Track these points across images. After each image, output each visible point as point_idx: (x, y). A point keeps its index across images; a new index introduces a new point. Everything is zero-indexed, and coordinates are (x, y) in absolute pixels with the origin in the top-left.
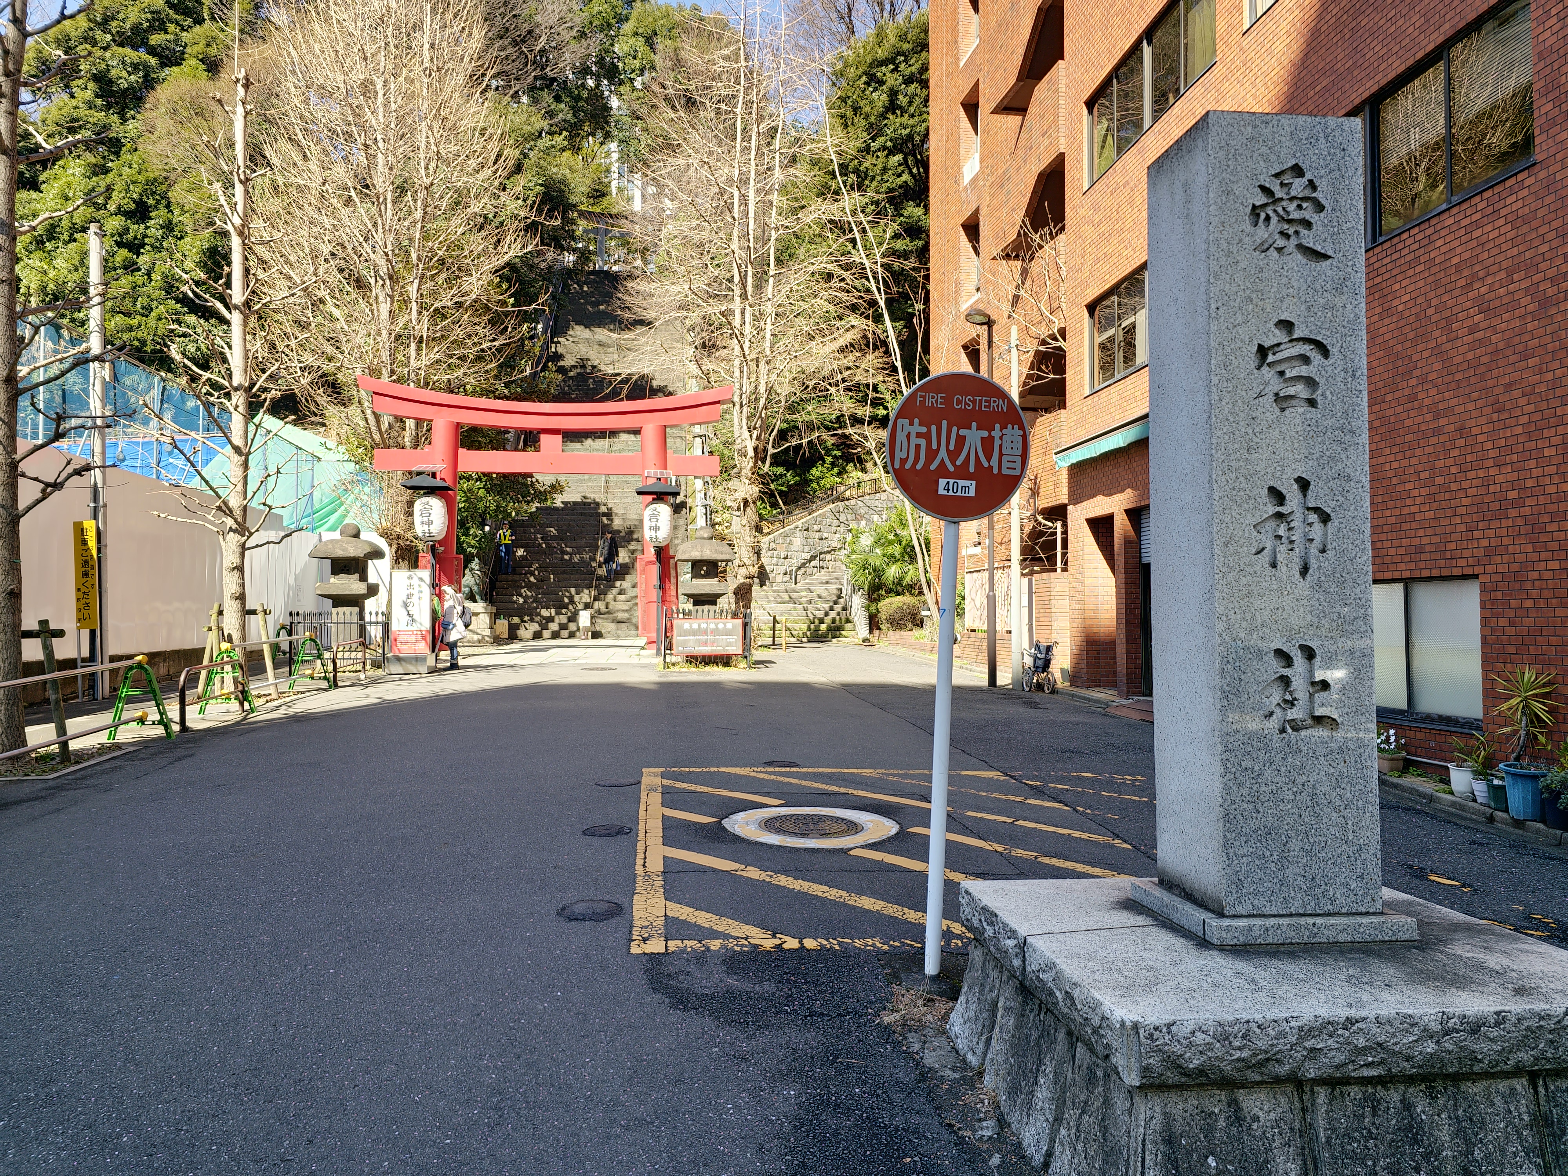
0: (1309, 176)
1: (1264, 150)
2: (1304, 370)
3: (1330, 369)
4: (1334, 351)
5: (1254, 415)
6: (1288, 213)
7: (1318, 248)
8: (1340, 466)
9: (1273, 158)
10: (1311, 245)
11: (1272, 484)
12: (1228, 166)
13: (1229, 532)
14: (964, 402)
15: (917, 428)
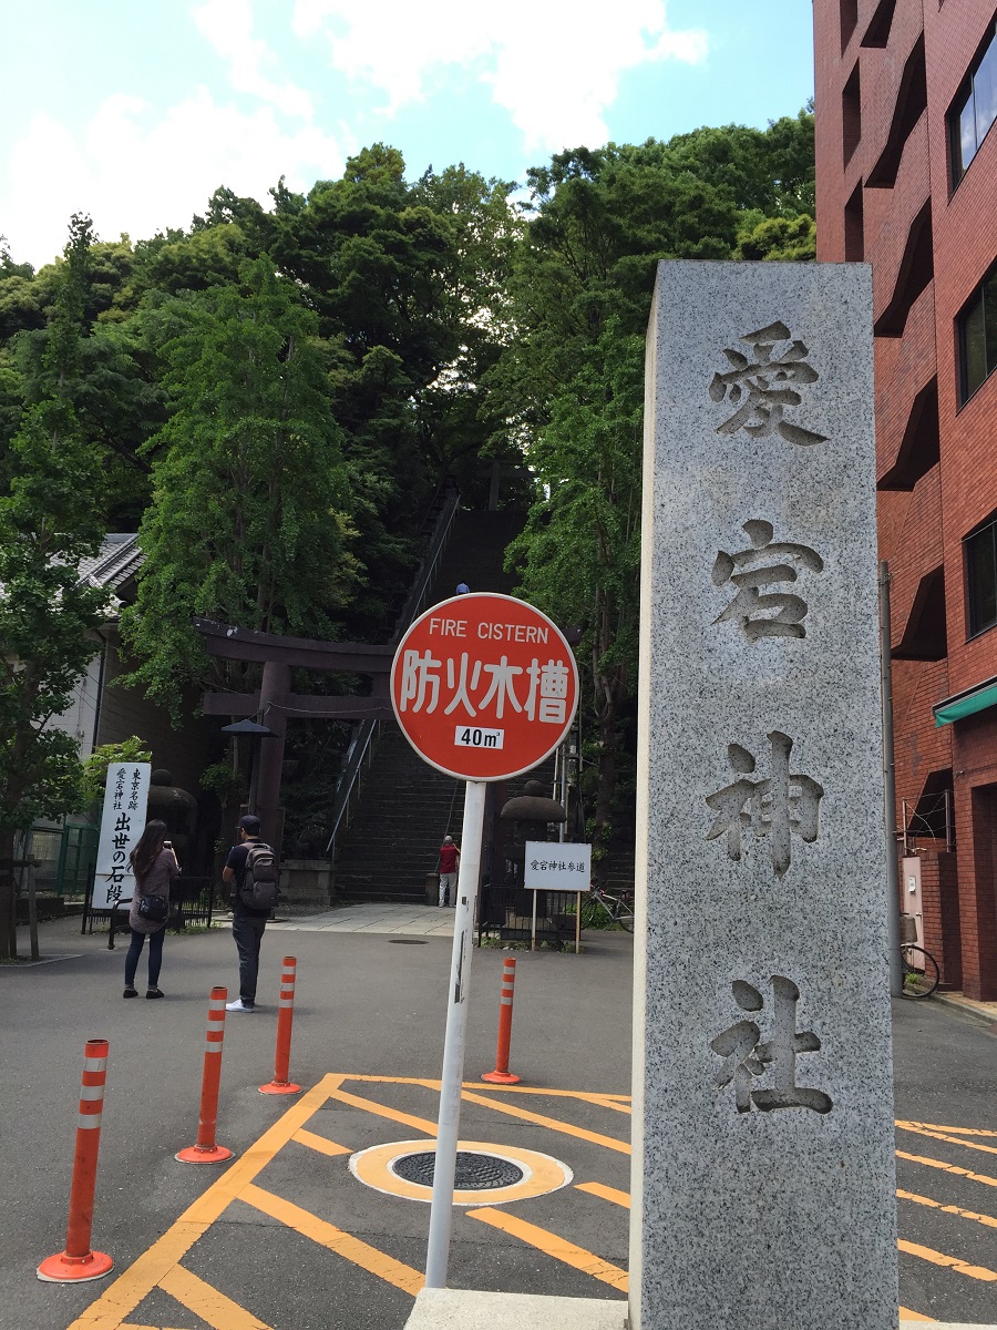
0: (795, 336)
1: (734, 306)
2: (784, 587)
3: (822, 586)
4: (830, 561)
5: (711, 646)
6: (767, 384)
7: (808, 427)
8: (836, 718)
9: (746, 315)
10: (798, 424)
11: (734, 740)
12: (683, 327)
13: (670, 805)
14: (491, 631)
15: (429, 661)
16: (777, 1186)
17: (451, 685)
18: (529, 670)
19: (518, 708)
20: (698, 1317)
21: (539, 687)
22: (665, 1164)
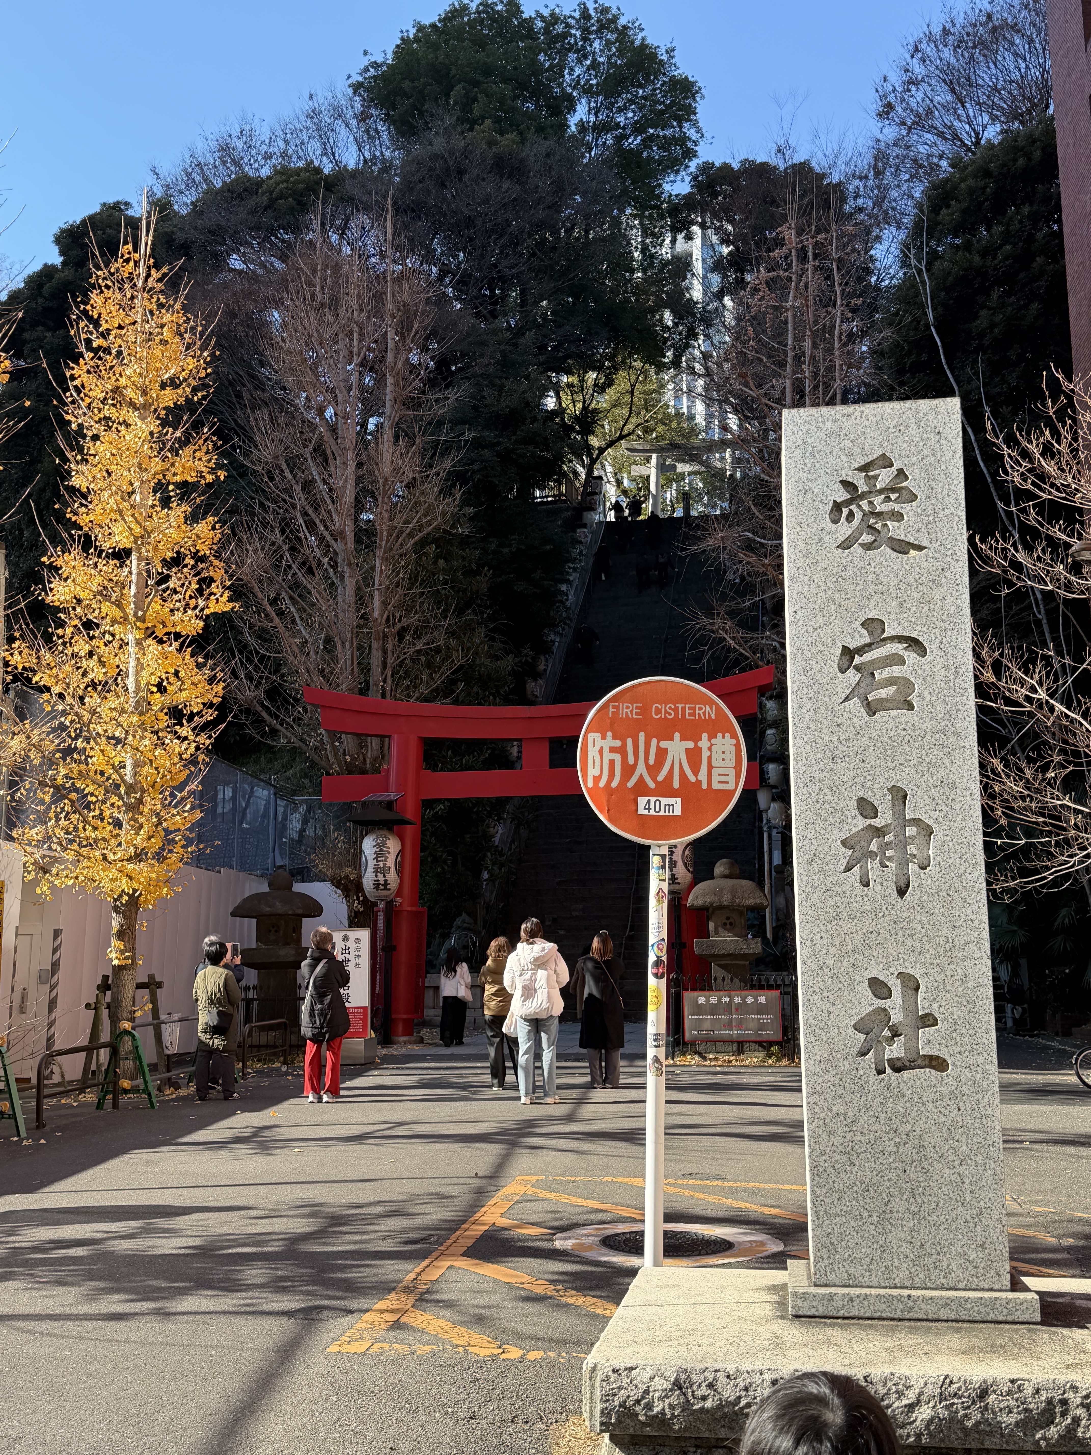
0: (897, 465)
1: (847, 444)
2: (896, 671)
3: (927, 667)
4: (932, 647)
5: (839, 722)
6: (875, 507)
7: (911, 540)
8: (942, 772)
9: (856, 450)
10: (902, 537)
11: (861, 794)
12: (805, 464)
13: (813, 848)
14: (664, 711)
15: (610, 742)
16: (909, 1127)
17: (631, 761)
18: (700, 744)
19: (692, 778)
20: (853, 1224)
21: (710, 758)
22: (823, 1115)
